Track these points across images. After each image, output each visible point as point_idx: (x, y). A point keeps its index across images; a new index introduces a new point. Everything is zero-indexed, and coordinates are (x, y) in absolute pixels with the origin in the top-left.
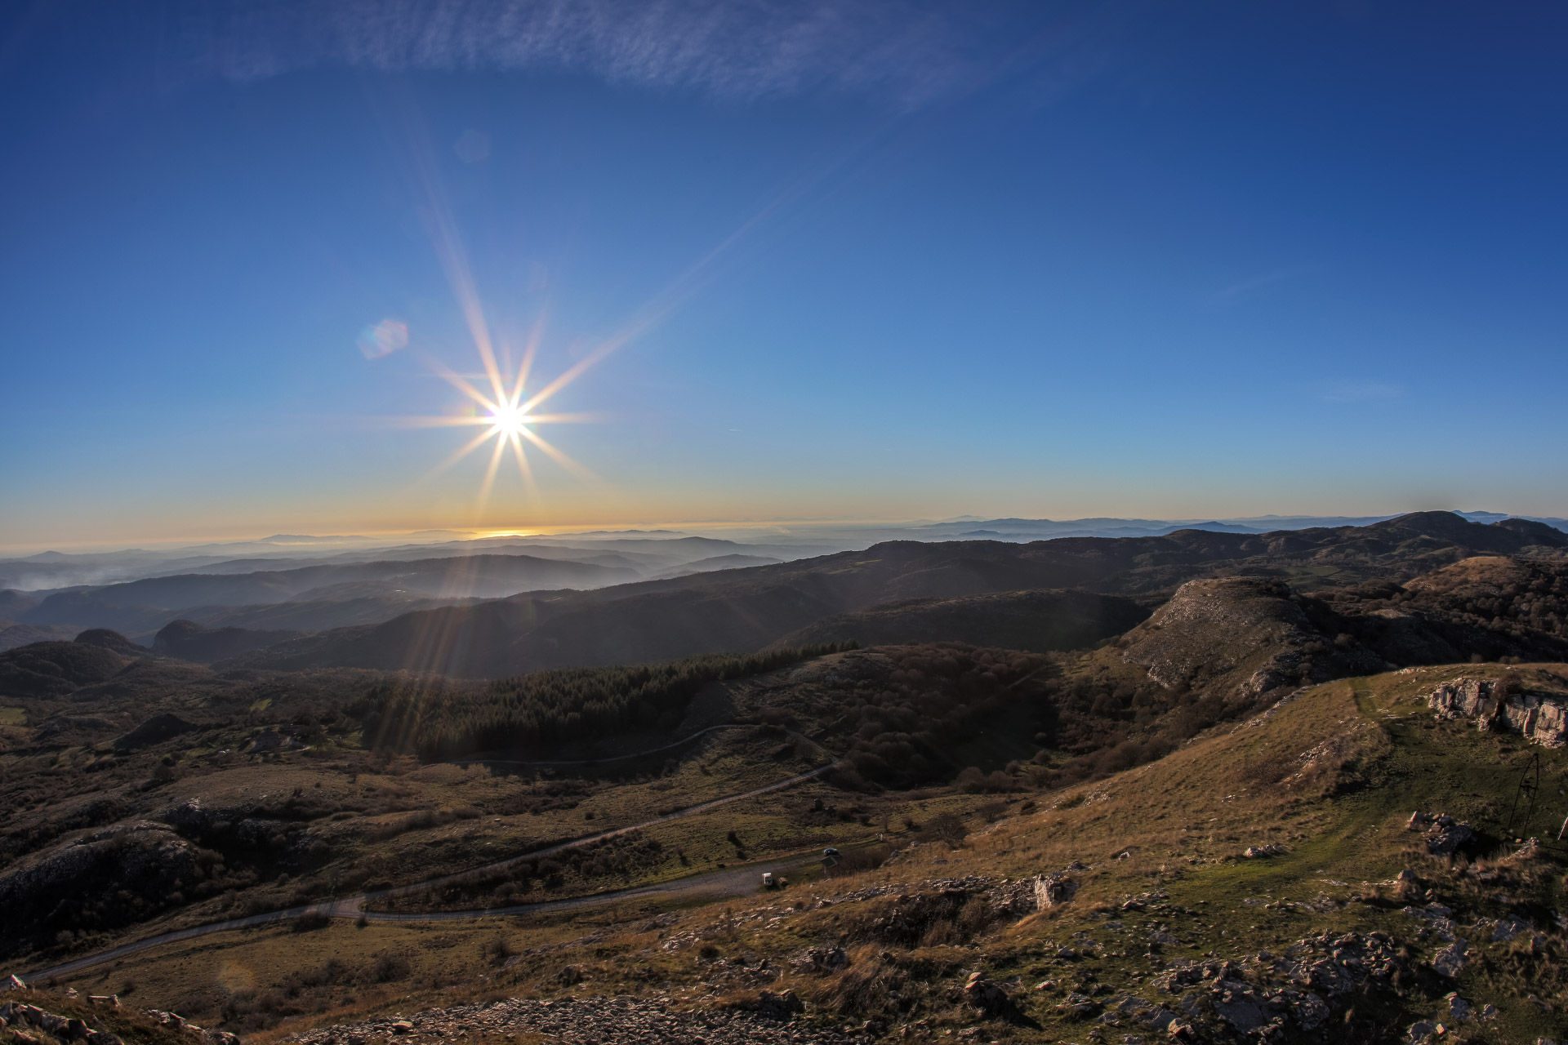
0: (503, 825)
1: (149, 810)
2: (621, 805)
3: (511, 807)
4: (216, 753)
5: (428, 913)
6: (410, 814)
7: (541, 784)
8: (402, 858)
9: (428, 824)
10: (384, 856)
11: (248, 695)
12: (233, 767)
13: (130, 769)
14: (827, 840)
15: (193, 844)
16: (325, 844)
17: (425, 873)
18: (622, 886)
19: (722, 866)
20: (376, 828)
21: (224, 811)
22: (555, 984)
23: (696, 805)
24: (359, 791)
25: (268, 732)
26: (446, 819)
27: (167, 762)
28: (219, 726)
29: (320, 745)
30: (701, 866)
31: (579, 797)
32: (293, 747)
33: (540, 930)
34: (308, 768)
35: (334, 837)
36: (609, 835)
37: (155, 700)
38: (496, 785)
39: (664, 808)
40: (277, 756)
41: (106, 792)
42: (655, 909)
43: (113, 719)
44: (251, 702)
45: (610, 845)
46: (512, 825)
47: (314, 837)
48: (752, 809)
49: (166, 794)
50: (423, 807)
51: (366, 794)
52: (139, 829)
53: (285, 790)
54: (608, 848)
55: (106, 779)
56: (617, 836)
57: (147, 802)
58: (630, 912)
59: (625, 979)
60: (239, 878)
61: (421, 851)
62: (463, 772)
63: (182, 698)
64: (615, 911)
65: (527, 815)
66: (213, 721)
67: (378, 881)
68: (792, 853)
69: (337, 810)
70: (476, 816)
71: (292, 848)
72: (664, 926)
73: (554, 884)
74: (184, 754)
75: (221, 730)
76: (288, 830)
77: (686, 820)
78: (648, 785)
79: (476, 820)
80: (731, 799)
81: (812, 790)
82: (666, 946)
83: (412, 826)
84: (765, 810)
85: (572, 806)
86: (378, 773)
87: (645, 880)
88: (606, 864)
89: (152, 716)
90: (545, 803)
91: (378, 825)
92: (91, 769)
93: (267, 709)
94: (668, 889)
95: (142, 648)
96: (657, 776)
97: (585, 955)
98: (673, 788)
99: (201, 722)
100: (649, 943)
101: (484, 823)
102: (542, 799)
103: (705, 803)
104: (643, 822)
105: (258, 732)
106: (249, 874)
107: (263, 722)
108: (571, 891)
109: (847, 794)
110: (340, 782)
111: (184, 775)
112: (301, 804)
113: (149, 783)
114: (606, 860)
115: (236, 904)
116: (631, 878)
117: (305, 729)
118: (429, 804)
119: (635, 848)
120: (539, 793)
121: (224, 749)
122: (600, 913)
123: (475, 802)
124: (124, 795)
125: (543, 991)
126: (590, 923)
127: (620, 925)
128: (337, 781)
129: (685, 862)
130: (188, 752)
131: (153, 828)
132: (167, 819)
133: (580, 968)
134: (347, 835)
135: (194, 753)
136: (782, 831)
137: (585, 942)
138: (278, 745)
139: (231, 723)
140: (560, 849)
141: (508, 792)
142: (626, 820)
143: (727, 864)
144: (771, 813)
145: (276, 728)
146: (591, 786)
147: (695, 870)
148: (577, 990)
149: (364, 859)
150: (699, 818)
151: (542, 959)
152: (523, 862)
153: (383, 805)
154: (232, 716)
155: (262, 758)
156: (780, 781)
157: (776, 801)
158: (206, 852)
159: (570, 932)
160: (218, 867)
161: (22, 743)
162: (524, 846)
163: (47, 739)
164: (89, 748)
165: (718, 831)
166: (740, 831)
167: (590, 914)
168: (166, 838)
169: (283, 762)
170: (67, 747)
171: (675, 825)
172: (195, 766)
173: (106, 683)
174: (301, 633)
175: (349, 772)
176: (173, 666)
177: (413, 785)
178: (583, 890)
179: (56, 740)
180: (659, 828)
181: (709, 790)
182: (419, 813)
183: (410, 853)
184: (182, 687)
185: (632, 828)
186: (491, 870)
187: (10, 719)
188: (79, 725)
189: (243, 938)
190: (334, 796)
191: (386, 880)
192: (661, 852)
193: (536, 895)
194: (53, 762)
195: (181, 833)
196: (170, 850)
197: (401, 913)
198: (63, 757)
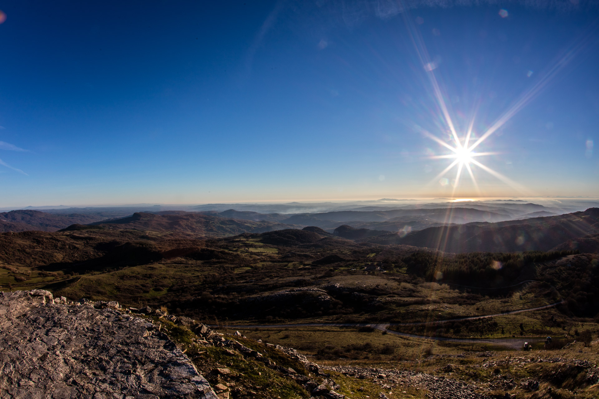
0: (447, 307)
1: (319, 285)
2: (490, 306)
3: (452, 301)
4: (351, 269)
5: (409, 334)
6: (416, 298)
7: (465, 294)
8: (408, 313)
9: (422, 303)
10: (402, 311)
11: (367, 251)
12: (356, 274)
13: (316, 271)
14: (550, 333)
15: (332, 297)
16: (382, 304)
17: (414, 320)
18: (479, 337)
19: (514, 337)
20: (402, 302)
21: (348, 288)
22: (442, 371)
23: (514, 311)
24: (400, 288)
25: (372, 264)
27: (331, 270)
28: (354, 261)
29: (391, 271)
30: (507, 335)
31: (476, 301)
32: (380, 271)
33: (445, 348)
34: (384, 278)
35: (386, 302)
36: (482, 317)
37: (331, 250)
38: (449, 293)
39: (503, 310)
40: (373, 273)
41: (304, 277)
42: (486, 348)
43: (313, 255)
44: (368, 254)
45: (481, 321)
46: (450, 308)
47: (379, 301)
48: (531, 315)
49: (328, 280)
50: (422, 297)
51: (403, 289)
52: (313, 290)
53: (373, 284)
54: (480, 322)
55: (305, 273)
56: (484, 318)
57: (320, 282)
58: (478, 348)
59: (465, 375)
60: (346, 311)
61: (416, 312)
62: (439, 286)
63: (342, 250)
64: (473, 346)
65: (457, 305)
66: (352, 259)
67: (397, 320)
68: (537, 336)
69: (390, 293)
70: (439, 303)
71: (369, 304)
72: (486, 356)
73: (457, 332)
74: (338, 268)
75: (354, 262)
76: (370, 298)
77: (509, 316)
78: (501, 300)
79: (438, 304)
80: (526, 310)
81: (552, 312)
82: (484, 365)
83: (415, 303)
84: (535, 317)
85: (473, 304)
86: (409, 283)
87: (487, 336)
88: (477, 328)
89: (329, 255)
90: (464, 301)
91: (404, 301)
92: (301, 269)
93: (373, 257)
94: (493, 341)
95: (329, 233)
96: (505, 297)
97: (456, 361)
98: (508, 303)
99: (347, 258)
100: (479, 362)
101: (441, 306)
102: (464, 300)
103: (517, 310)
104: (495, 314)
105: (368, 264)
106: (350, 310)
107: (371, 261)
108: (462, 336)
109: (562, 315)
110: (394, 284)
111: (337, 275)
112: (378, 290)
113: (322, 276)
114: (478, 326)
115: (341, 319)
116: (483, 335)
117: (386, 265)
118: (424, 296)
119: (489, 324)
120: (463, 297)
121: (354, 269)
122: (468, 346)
123: (440, 298)
124: (311, 279)
125: (436, 372)
126: (463, 349)
127: (472, 352)
129: (503, 333)
130: (340, 268)
131: (319, 291)
132: (325, 288)
133: (452, 366)
134: (391, 303)
135: (342, 269)
136: (538, 326)
137: (458, 356)
138: (375, 269)
139: (359, 260)
140: (464, 319)
141: (453, 296)
142: (490, 312)
143: (516, 336)
144: (536, 318)
145: (375, 263)
146: (482, 298)
147: (505, 336)
148: (448, 375)
149: (394, 312)
150: (513, 316)
151: (441, 359)
152: (450, 322)
153: (408, 294)
154: (360, 258)
156: (543, 306)
157: (540, 314)
158: (337, 300)
159: (455, 351)
160: (339, 306)
161: (275, 259)
162: (452, 316)
163: (285, 259)
164: (301, 263)
165: (518, 322)
166: (524, 324)
167: (464, 345)
168: (323, 294)
169: (375, 275)
170: (292, 262)
171: (505, 317)
172: (341, 272)
173: (312, 244)
174: (390, 232)
175: (398, 281)
176: (340, 240)
177: (420, 288)
178: (466, 336)
179: (289, 259)
180: (499, 318)
181: (520, 305)
182: (419, 299)
183: (411, 312)
184: (343, 247)
185: (491, 316)
186: (437, 323)
187: (272, 251)
188: (299, 255)
189: (339, 329)
190: (391, 289)
191: (399, 320)
192: (497, 327)
193: (449, 335)
194: (286, 266)
195: (329, 294)
196: (323, 298)
197: (400, 332)
198: (290, 265)
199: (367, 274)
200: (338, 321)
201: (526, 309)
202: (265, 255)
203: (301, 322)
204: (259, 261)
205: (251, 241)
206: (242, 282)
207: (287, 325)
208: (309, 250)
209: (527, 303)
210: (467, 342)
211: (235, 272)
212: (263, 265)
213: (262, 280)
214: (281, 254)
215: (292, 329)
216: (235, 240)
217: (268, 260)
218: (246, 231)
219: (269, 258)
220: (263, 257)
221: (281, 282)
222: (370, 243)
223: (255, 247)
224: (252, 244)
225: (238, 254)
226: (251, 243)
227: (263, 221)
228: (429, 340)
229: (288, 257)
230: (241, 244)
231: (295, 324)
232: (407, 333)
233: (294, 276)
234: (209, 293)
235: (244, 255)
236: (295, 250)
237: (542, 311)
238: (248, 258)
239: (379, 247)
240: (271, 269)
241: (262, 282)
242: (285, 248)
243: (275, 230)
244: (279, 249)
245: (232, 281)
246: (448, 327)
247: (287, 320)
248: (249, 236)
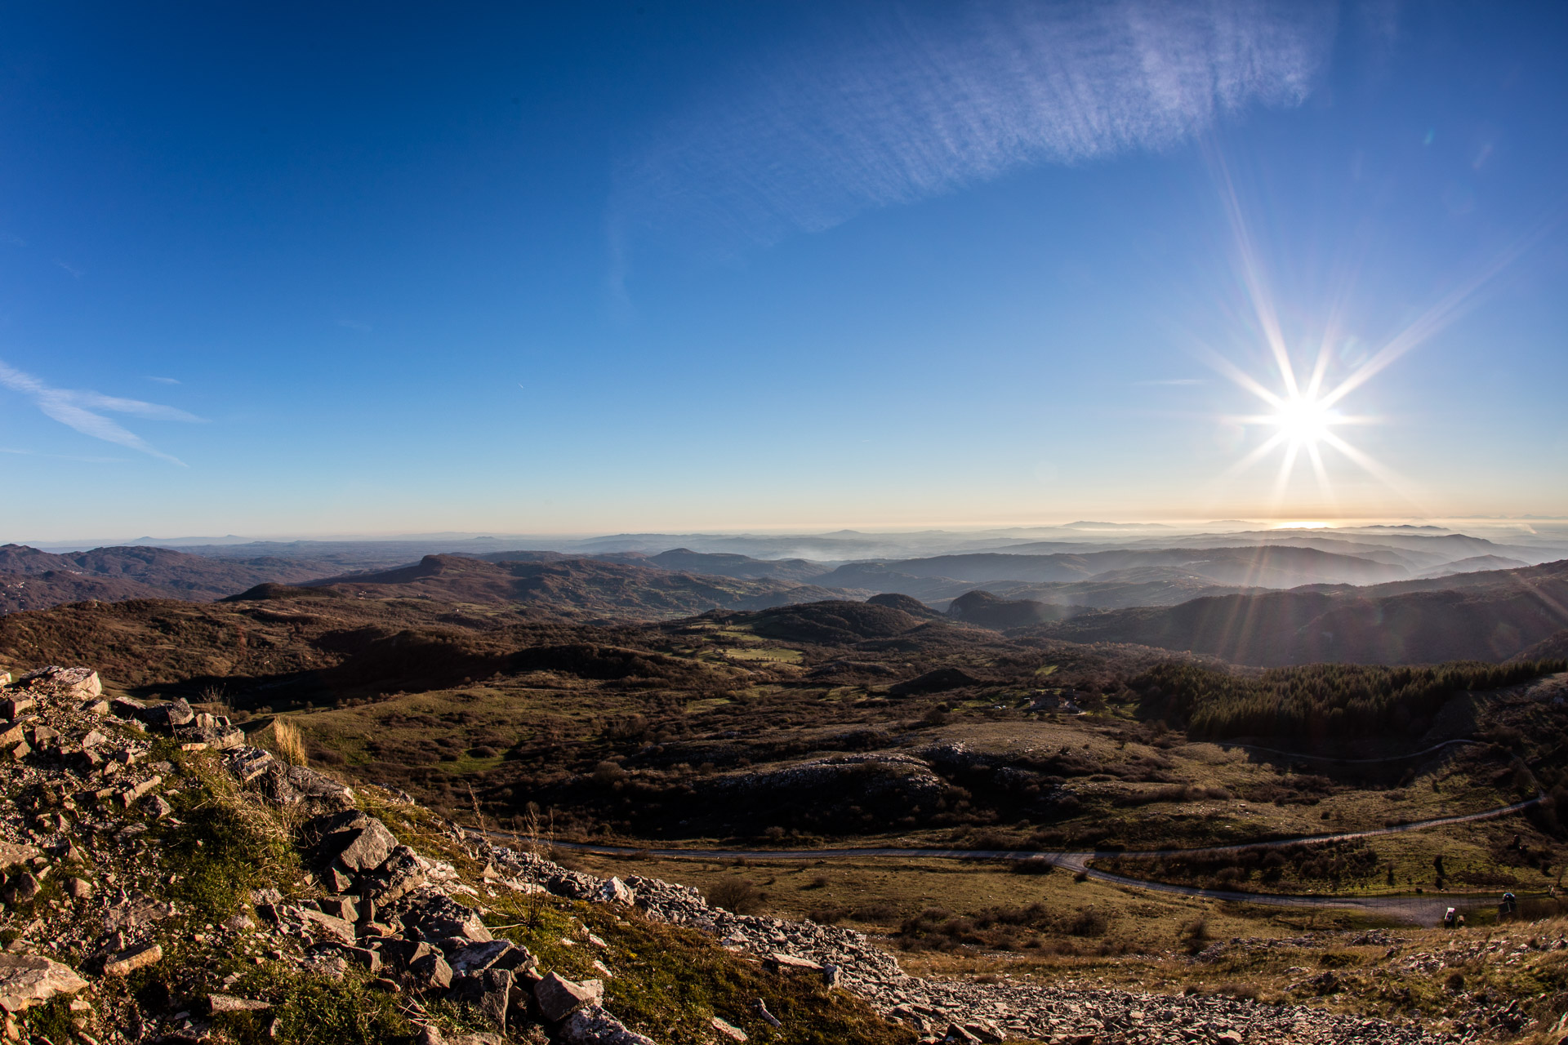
0: (1246, 810)
1: (908, 747)
2: (1356, 809)
3: (1258, 794)
4: (993, 707)
5: (1147, 881)
6: (1166, 786)
7: (1292, 777)
8: (1143, 825)
9: (1180, 797)
10: (1128, 820)
11: (1036, 660)
12: (1007, 720)
13: (902, 709)
14: (1511, 882)
15: (944, 780)
16: (1076, 801)
17: (1160, 844)
18: (1329, 892)
19: (1419, 891)
21: (986, 756)
23: (1419, 821)
24: (1124, 758)
25: (1050, 695)
26: (1196, 796)
27: (941, 708)
28: (1001, 684)
29: (1098, 712)
30: (1402, 887)
31: (1322, 795)
32: (1070, 711)
33: (1241, 920)
34: (1081, 731)
35: (1086, 795)
36: (1336, 838)
37: (942, 656)
38: (1251, 771)
39: (1391, 819)
40: (1053, 716)
41: (871, 725)
43: (894, 667)
44: (1038, 667)
45: (1334, 849)
46: (1254, 812)
47: (1067, 792)
48: (1463, 834)
49: (933, 734)
50: (1180, 781)
51: (1131, 761)
52: (893, 760)
53: (1054, 746)
54: (1331, 852)
55: (872, 715)
56: (1343, 841)
57: (912, 739)
58: (1326, 921)
60: (979, 816)
61: (1165, 822)
62: (1225, 754)
63: (969, 657)
64: (1314, 916)
65: (1270, 804)
66: (996, 679)
67: (1113, 842)
68: (1479, 891)
69: (1098, 771)
70: (1225, 798)
71: (1042, 798)
73: (1270, 878)
74: (960, 704)
75: (1003, 687)
76: (1045, 782)
77: (1406, 836)
78: (1385, 793)
79: (1224, 802)
80: (1449, 821)
81: (1515, 824)
83: (1163, 797)
84: (1473, 838)
85: (1314, 803)
86: (1146, 743)
87: (1351, 891)
88: (1324, 867)
89: (935, 669)
90: (1291, 795)
91: (1133, 792)
92: (862, 705)
93: (1050, 675)
94: (1366, 904)
95: (935, 612)
96: (1396, 784)
98: (1404, 799)
99: (984, 678)
101: (1231, 806)
102: (1289, 791)
103: (1426, 820)
104: (1370, 830)
105: (1039, 693)
106: (992, 813)
107: (1046, 685)
108: (1284, 888)
109: (1540, 835)
110: (1108, 747)
111: (956, 720)
112: (1065, 761)
113: (918, 723)
114: (1326, 863)
115: (967, 837)
116: (1340, 886)
117: (1086, 696)
118: (1186, 779)
119: (1354, 856)
120: (1288, 784)
121: (1001, 705)
122: (1300, 915)
123: (1228, 784)
124: (889, 730)
126: (1286, 923)
128: (1106, 745)
129: (1391, 881)
130: (965, 703)
131: (909, 761)
132: (926, 755)
134: (1100, 796)
135: (971, 704)
136: (1480, 864)
138: (1057, 706)
139: (1015, 682)
140: (1290, 843)
141: (1260, 779)
142: (1356, 825)
143: (1424, 890)
144: (1476, 842)
145: (1058, 692)
146: (1337, 786)
147: (1396, 890)
149: (1108, 820)
150: (1418, 836)
152: (1253, 850)
153: (1143, 774)
154: (1018, 677)
155: (1037, 716)
156: (1493, 810)
157: (1484, 830)
158: (955, 788)
159: (1266, 929)
160: (963, 803)
161: (793, 677)
162: (1259, 835)
163: (820, 677)
164: (863, 689)
165: (1429, 853)
166: (1447, 857)
167: (1291, 914)
168: (919, 771)
169: (1057, 722)
170: (840, 685)
171: (1396, 839)
172: (968, 715)
173: (893, 639)
174: (1096, 610)
175: (1119, 739)
176: (966, 629)
177: (1176, 760)
178: (1295, 889)
179: (831, 679)
180: (1381, 840)
181: (1434, 807)
182: (1174, 786)
183: (1154, 823)
184: (972, 648)
185: (1358, 835)
186: (1221, 852)
187: (786, 658)
188: (858, 669)
189: (960, 867)
190: (1099, 758)
191: (1122, 843)
192: (1374, 865)
193: (1251, 885)
194: (821, 696)
195: (935, 770)
196: (919, 781)
197: (1123, 875)
198: (834, 693)
199: (1035, 718)
200: (959, 843)
201: (1450, 817)
202: (768, 668)
203: (859, 843)
204: (751, 682)
205: (730, 631)
206: (704, 736)
207: (821, 851)
208: (883, 654)
209: (1451, 800)
210: (1297, 904)
211: (688, 712)
212: (762, 693)
213: (759, 733)
214: (811, 665)
215: (834, 863)
216: (689, 627)
217: (776, 680)
218: (718, 604)
219: (777, 675)
220: (762, 673)
221: (807, 738)
222: (1044, 639)
223: (743, 646)
224: (734, 638)
225: (696, 665)
226: (732, 635)
227: (765, 580)
228: (1198, 897)
229: (830, 673)
230: (704, 639)
231: (843, 850)
232: (1141, 879)
233: (844, 723)
234: (615, 764)
235: (712, 666)
236: (846, 654)
237: (1490, 823)
238: (723, 674)
239: (1067, 649)
240: (783, 704)
241: (757, 738)
242: (821, 649)
243: (796, 603)
244: (806, 653)
245: (679, 733)
246: (1247, 864)
247: (823, 839)
248: (727, 619)
